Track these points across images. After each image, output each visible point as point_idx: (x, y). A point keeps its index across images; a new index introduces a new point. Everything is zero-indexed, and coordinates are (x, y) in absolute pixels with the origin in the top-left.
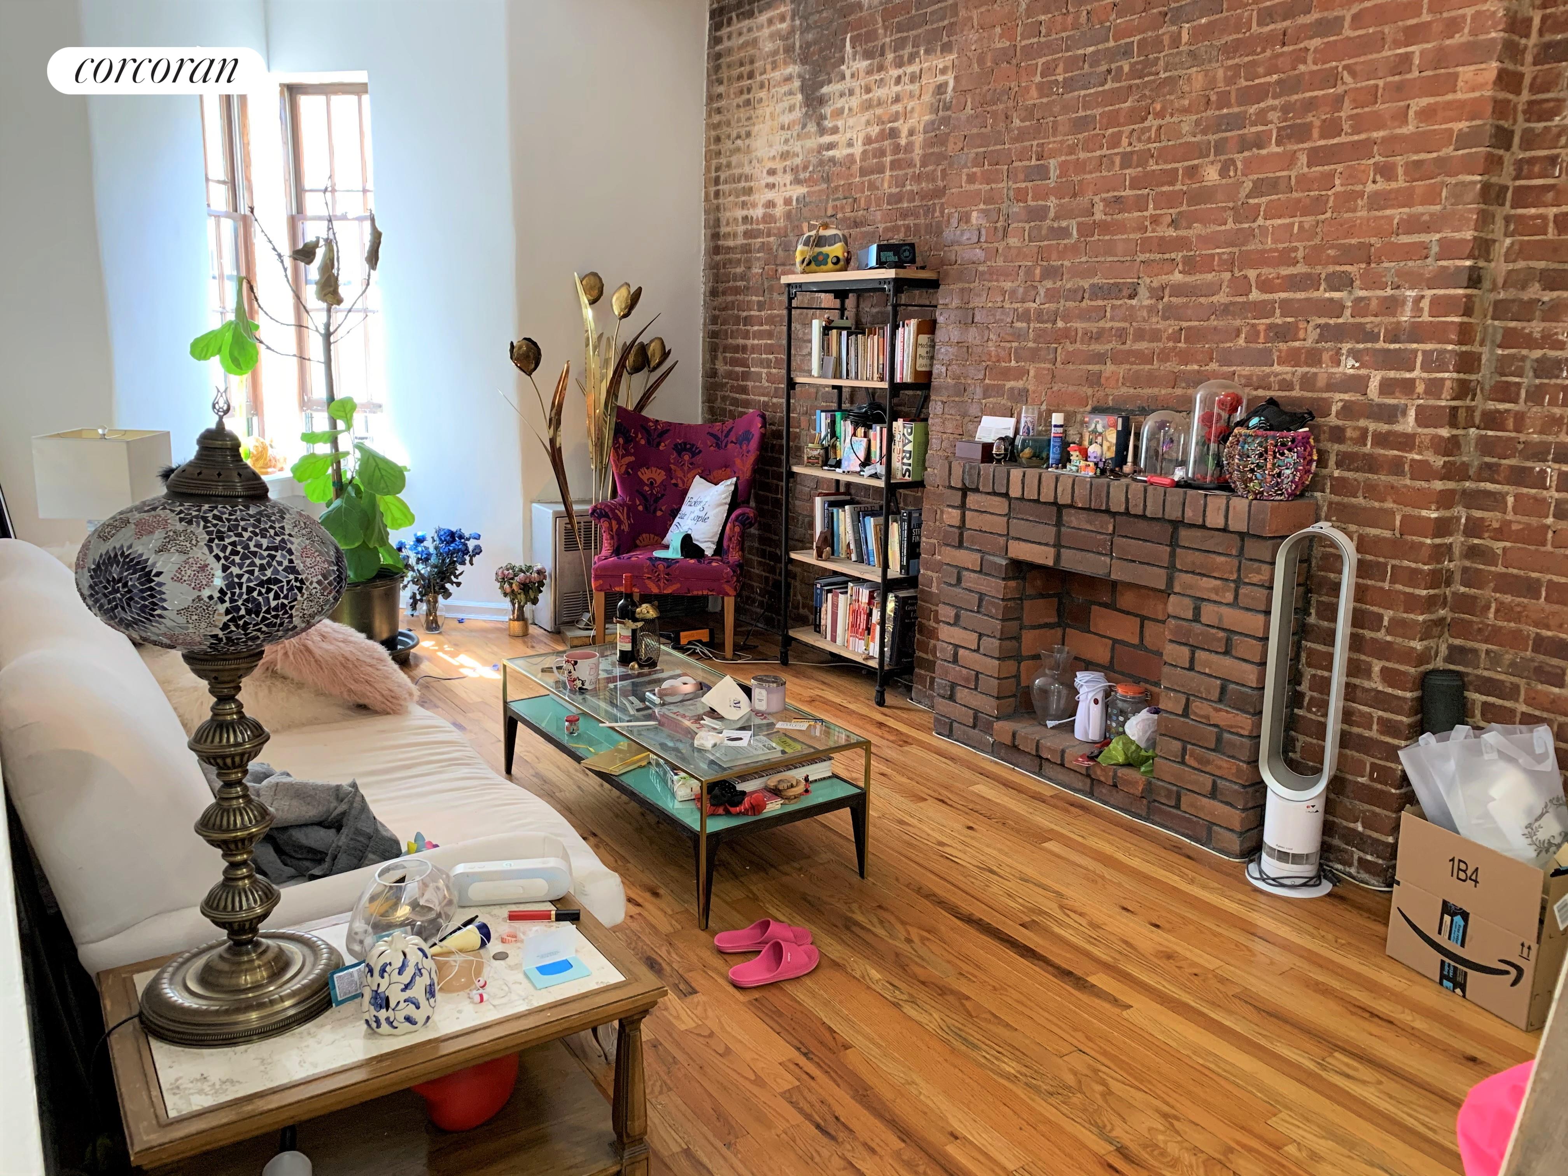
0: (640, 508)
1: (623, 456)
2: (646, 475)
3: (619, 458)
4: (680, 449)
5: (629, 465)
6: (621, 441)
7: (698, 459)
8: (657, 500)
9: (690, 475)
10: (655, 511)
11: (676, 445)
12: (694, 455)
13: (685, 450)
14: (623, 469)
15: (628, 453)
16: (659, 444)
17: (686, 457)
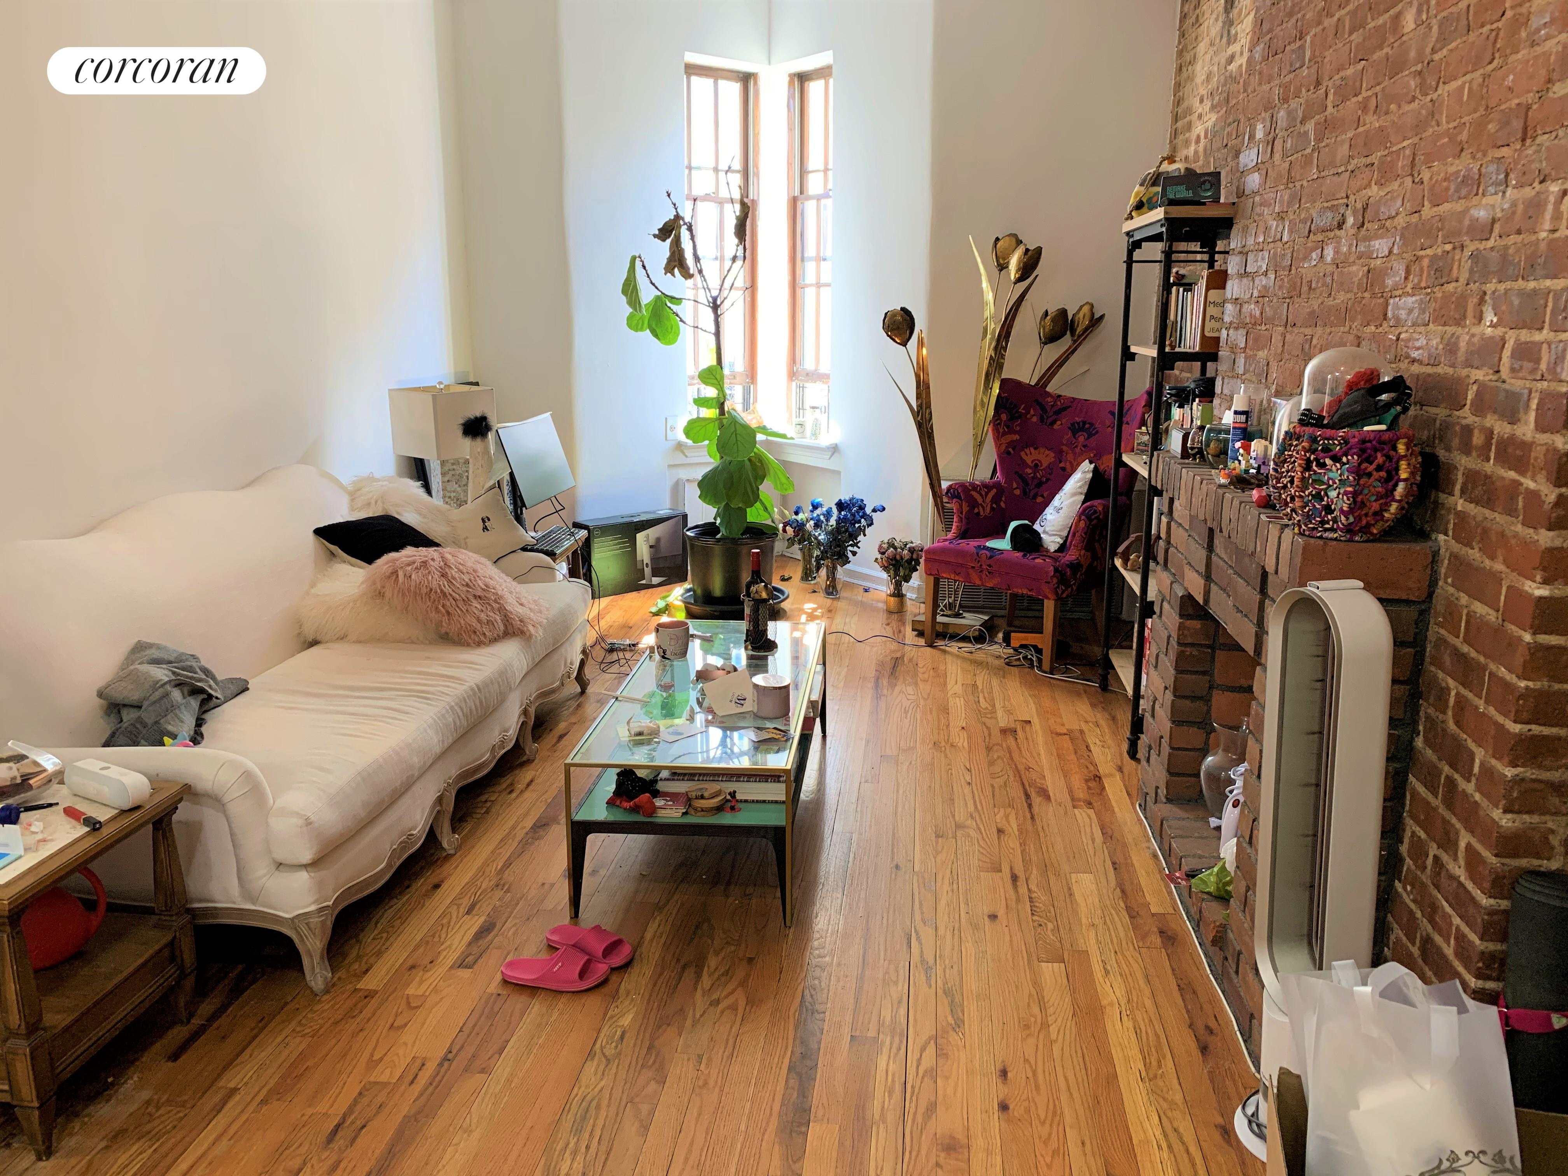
0: (1017, 492)
1: (1004, 434)
2: (1030, 456)
3: (997, 437)
4: (1075, 429)
5: (1011, 444)
6: (1004, 417)
7: (1093, 441)
8: (1040, 484)
9: (1079, 459)
10: (1035, 497)
11: (1073, 425)
12: (1090, 435)
13: (1082, 429)
14: (1003, 447)
15: (1011, 431)
16: (1053, 423)
17: (1081, 439)
